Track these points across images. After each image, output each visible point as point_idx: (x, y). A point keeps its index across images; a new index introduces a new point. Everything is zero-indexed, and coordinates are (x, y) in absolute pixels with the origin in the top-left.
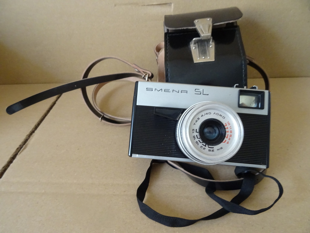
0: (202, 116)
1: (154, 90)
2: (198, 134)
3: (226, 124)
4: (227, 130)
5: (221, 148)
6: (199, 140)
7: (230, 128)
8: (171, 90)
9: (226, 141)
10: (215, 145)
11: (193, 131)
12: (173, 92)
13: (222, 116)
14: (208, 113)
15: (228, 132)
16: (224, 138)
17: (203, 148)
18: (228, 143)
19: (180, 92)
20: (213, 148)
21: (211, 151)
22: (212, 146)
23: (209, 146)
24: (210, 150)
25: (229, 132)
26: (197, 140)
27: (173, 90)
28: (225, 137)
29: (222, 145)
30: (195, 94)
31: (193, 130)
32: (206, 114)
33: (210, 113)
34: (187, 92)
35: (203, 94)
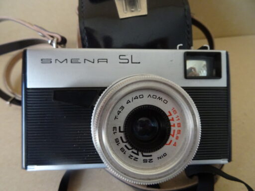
0: (128, 102)
1: (53, 61)
2: (122, 135)
3: (169, 112)
4: (172, 123)
5: (165, 155)
6: (126, 146)
7: (177, 119)
8: (82, 60)
9: (171, 141)
10: (154, 151)
11: (115, 131)
12: (85, 62)
13: (163, 100)
14: (138, 97)
15: (174, 126)
16: (168, 138)
17: (133, 158)
18: (175, 145)
19: (96, 61)
20: (151, 156)
21: (148, 161)
22: (150, 152)
23: (144, 154)
24: (145, 161)
25: (176, 125)
26: (122, 145)
27: (85, 60)
28: (169, 134)
29: (165, 149)
30: (120, 63)
31: (115, 128)
32: (135, 99)
33: (141, 97)
34: (107, 62)
35: (132, 63)
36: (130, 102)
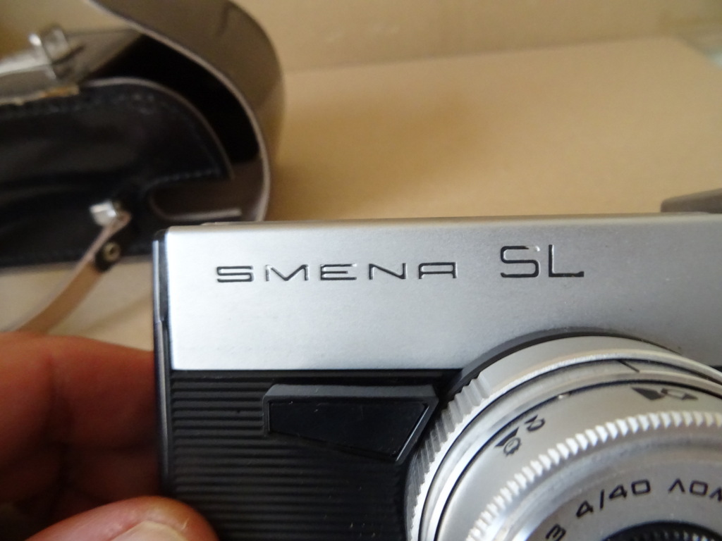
0: (584, 510)
8: (357, 269)
14: (628, 488)
27: (371, 266)
30: (503, 275)
32: (612, 496)
33: (639, 488)
34: (453, 273)
35: (551, 275)
36: (590, 509)
